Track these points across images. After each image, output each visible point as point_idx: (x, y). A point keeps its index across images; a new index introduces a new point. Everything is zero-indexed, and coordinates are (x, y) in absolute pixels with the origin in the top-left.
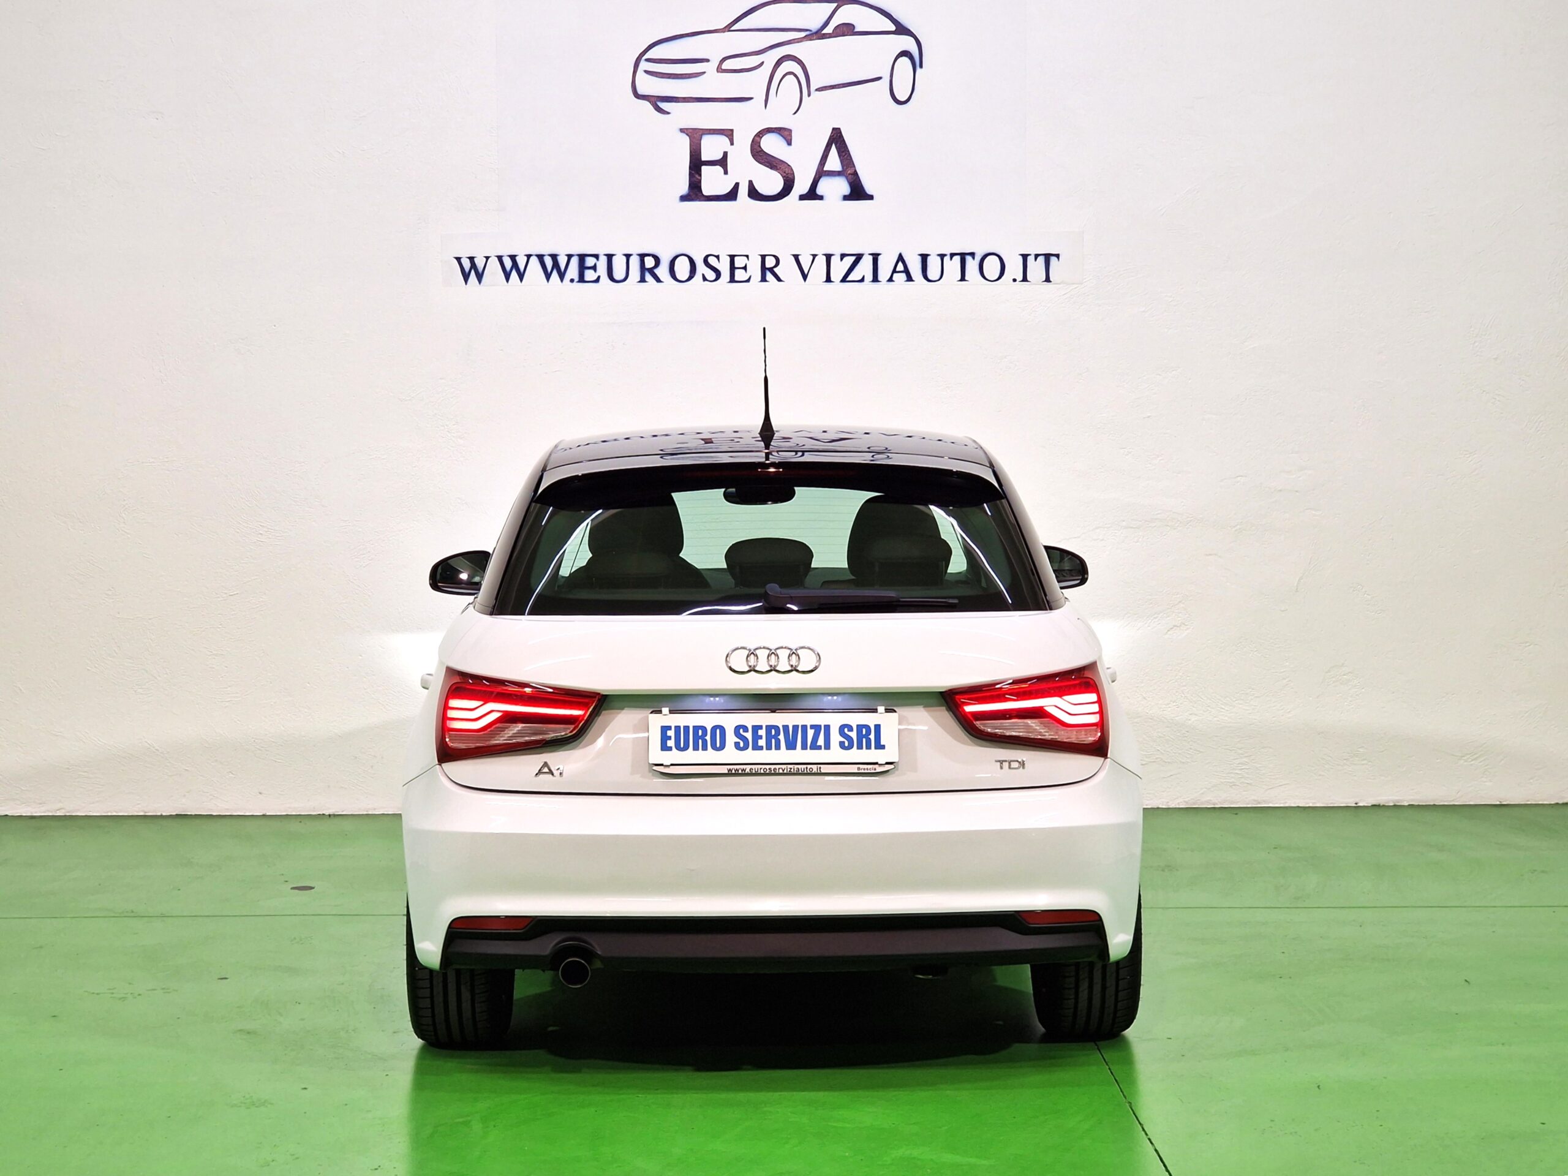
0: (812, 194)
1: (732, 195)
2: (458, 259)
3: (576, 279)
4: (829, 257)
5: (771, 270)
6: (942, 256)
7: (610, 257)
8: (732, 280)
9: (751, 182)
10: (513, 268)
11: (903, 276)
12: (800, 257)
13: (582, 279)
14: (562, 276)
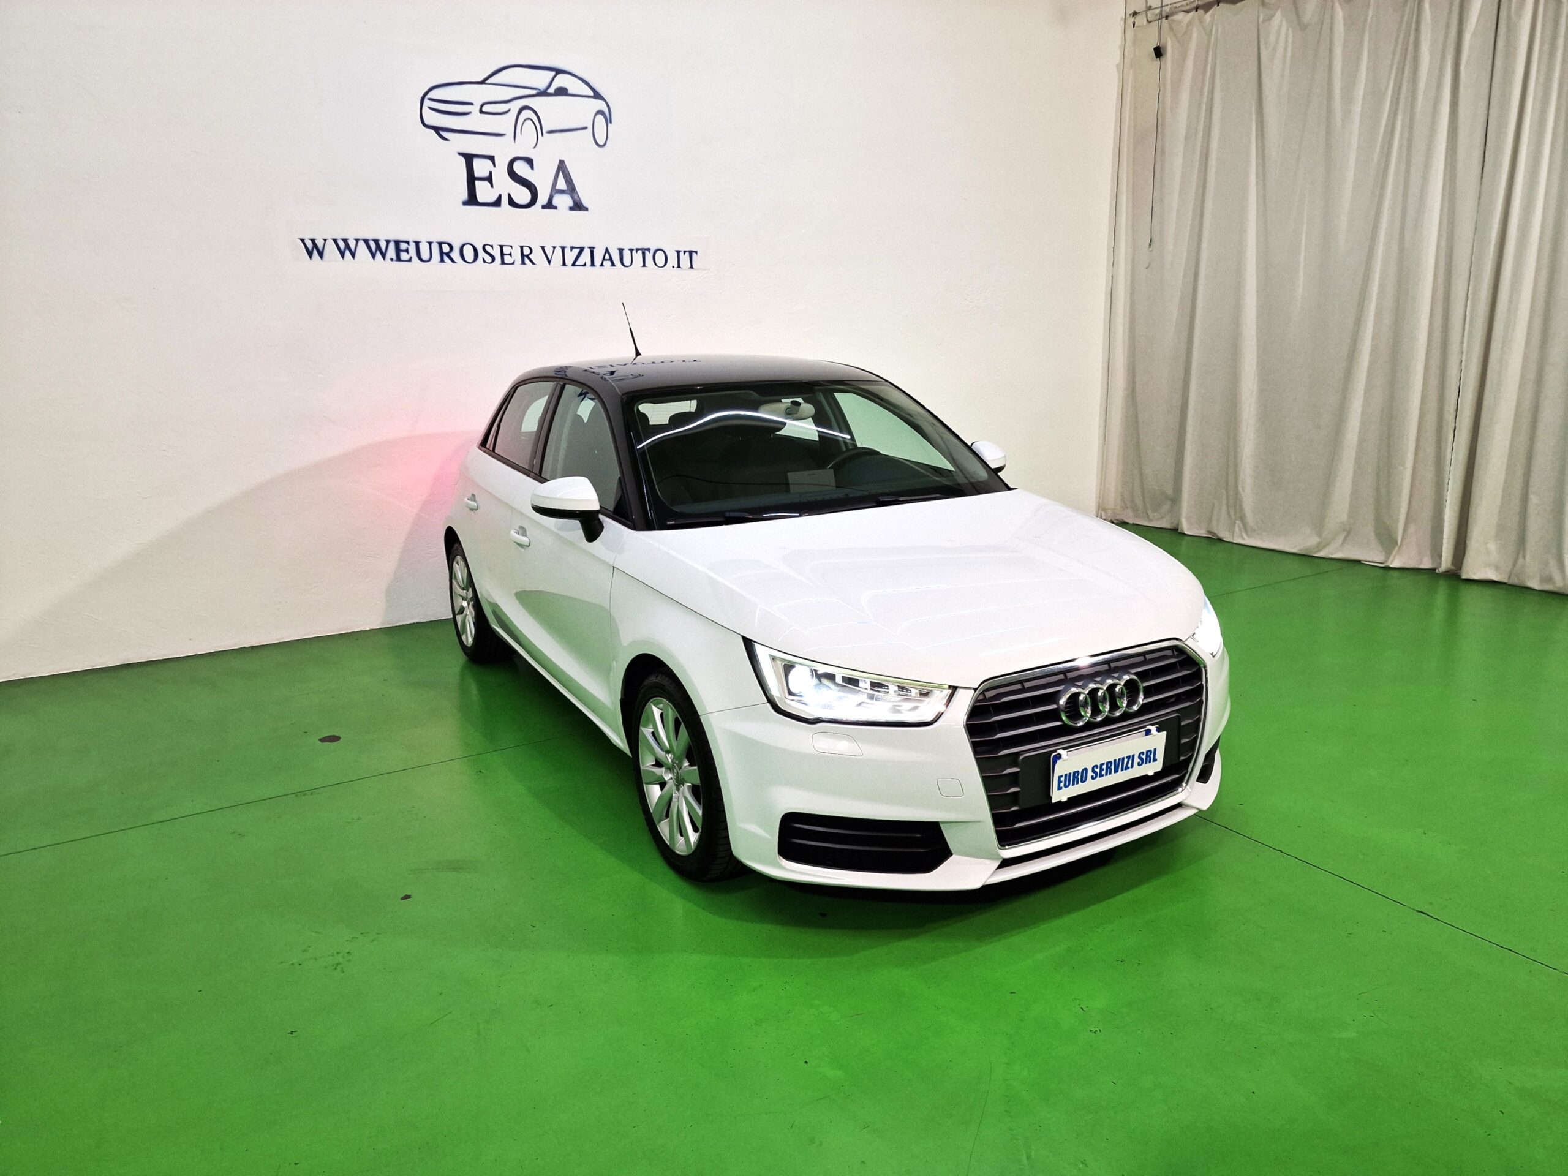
0: (549, 205)
1: (497, 203)
2: (303, 240)
3: (394, 257)
4: (563, 249)
5: (528, 256)
6: (631, 250)
7: (417, 243)
8: (503, 262)
9: (509, 195)
10: (346, 249)
11: (609, 262)
12: (545, 248)
13: (399, 259)
14: (384, 256)
